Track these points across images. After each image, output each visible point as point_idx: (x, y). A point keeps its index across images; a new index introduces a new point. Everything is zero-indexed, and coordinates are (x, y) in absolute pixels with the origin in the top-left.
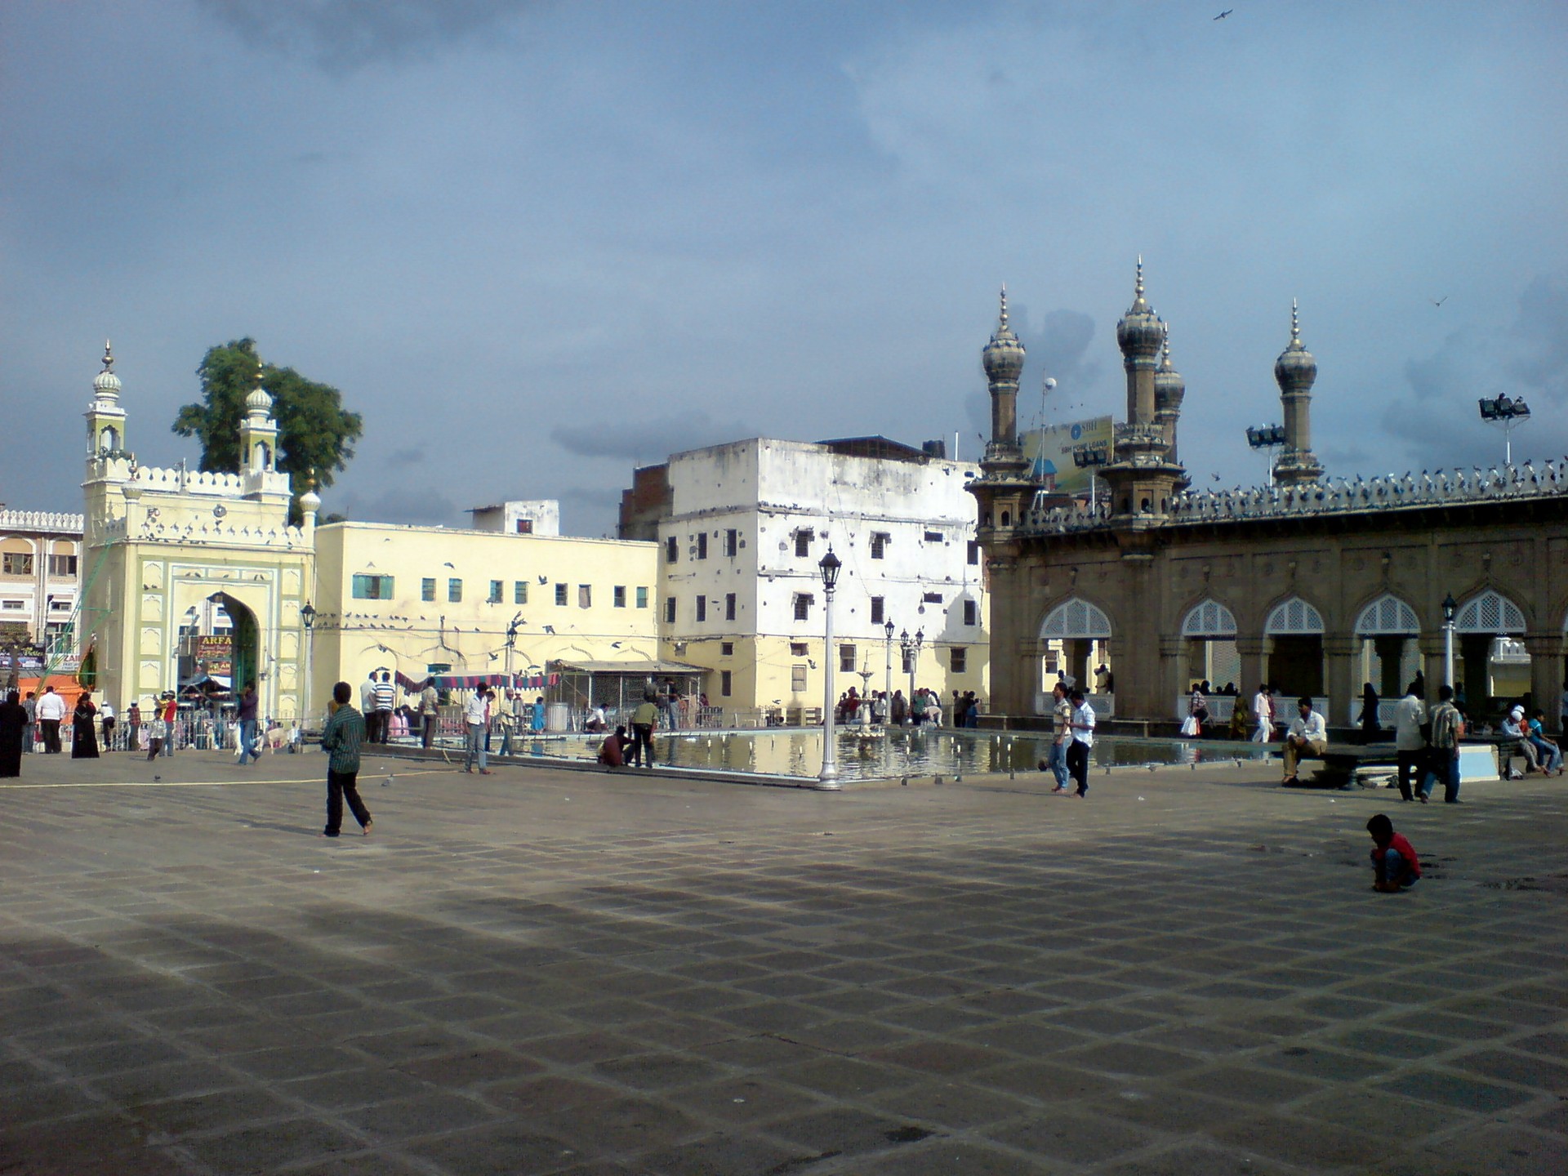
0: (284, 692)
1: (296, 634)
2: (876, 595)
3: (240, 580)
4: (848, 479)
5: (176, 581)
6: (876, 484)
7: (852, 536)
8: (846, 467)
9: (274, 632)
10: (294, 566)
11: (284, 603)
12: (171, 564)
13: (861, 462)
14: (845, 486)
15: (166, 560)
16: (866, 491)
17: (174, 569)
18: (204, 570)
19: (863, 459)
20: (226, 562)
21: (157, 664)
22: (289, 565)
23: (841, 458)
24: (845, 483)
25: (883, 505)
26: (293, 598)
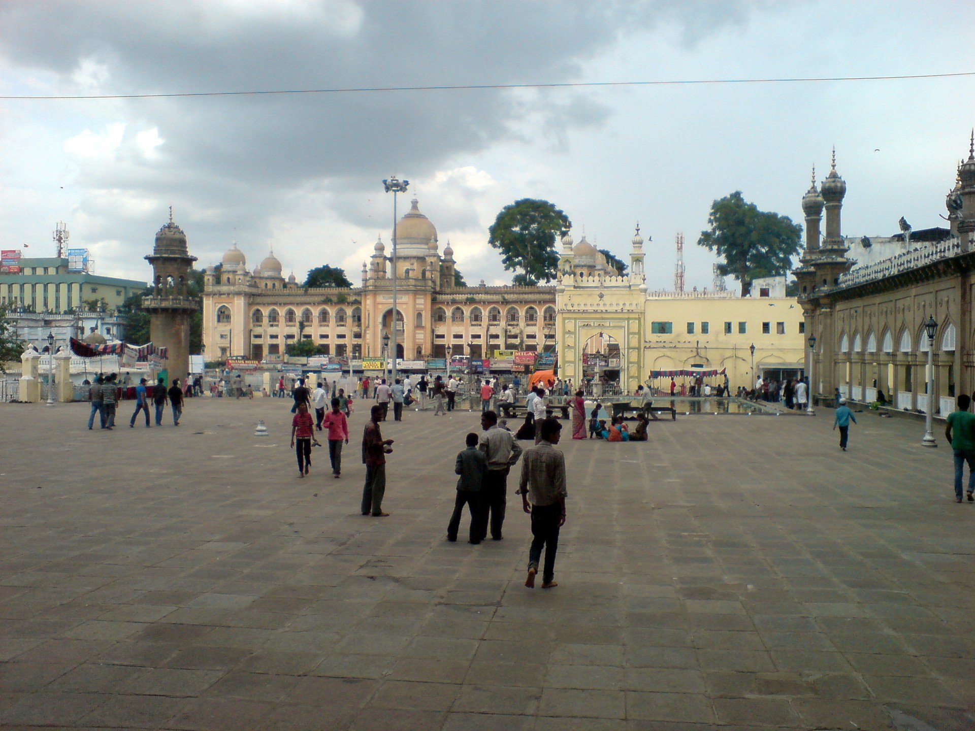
0: (632, 377)
1: (637, 350)
3: (610, 327)
5: (581, 328)
9: (626, 350)
10: (635, 319)
12: (577, 321)
15: (575, 319)
17: (579, 323)
20: (603, 319)
21: (573, 365)
22: (632, 319)
26: (635, 333)
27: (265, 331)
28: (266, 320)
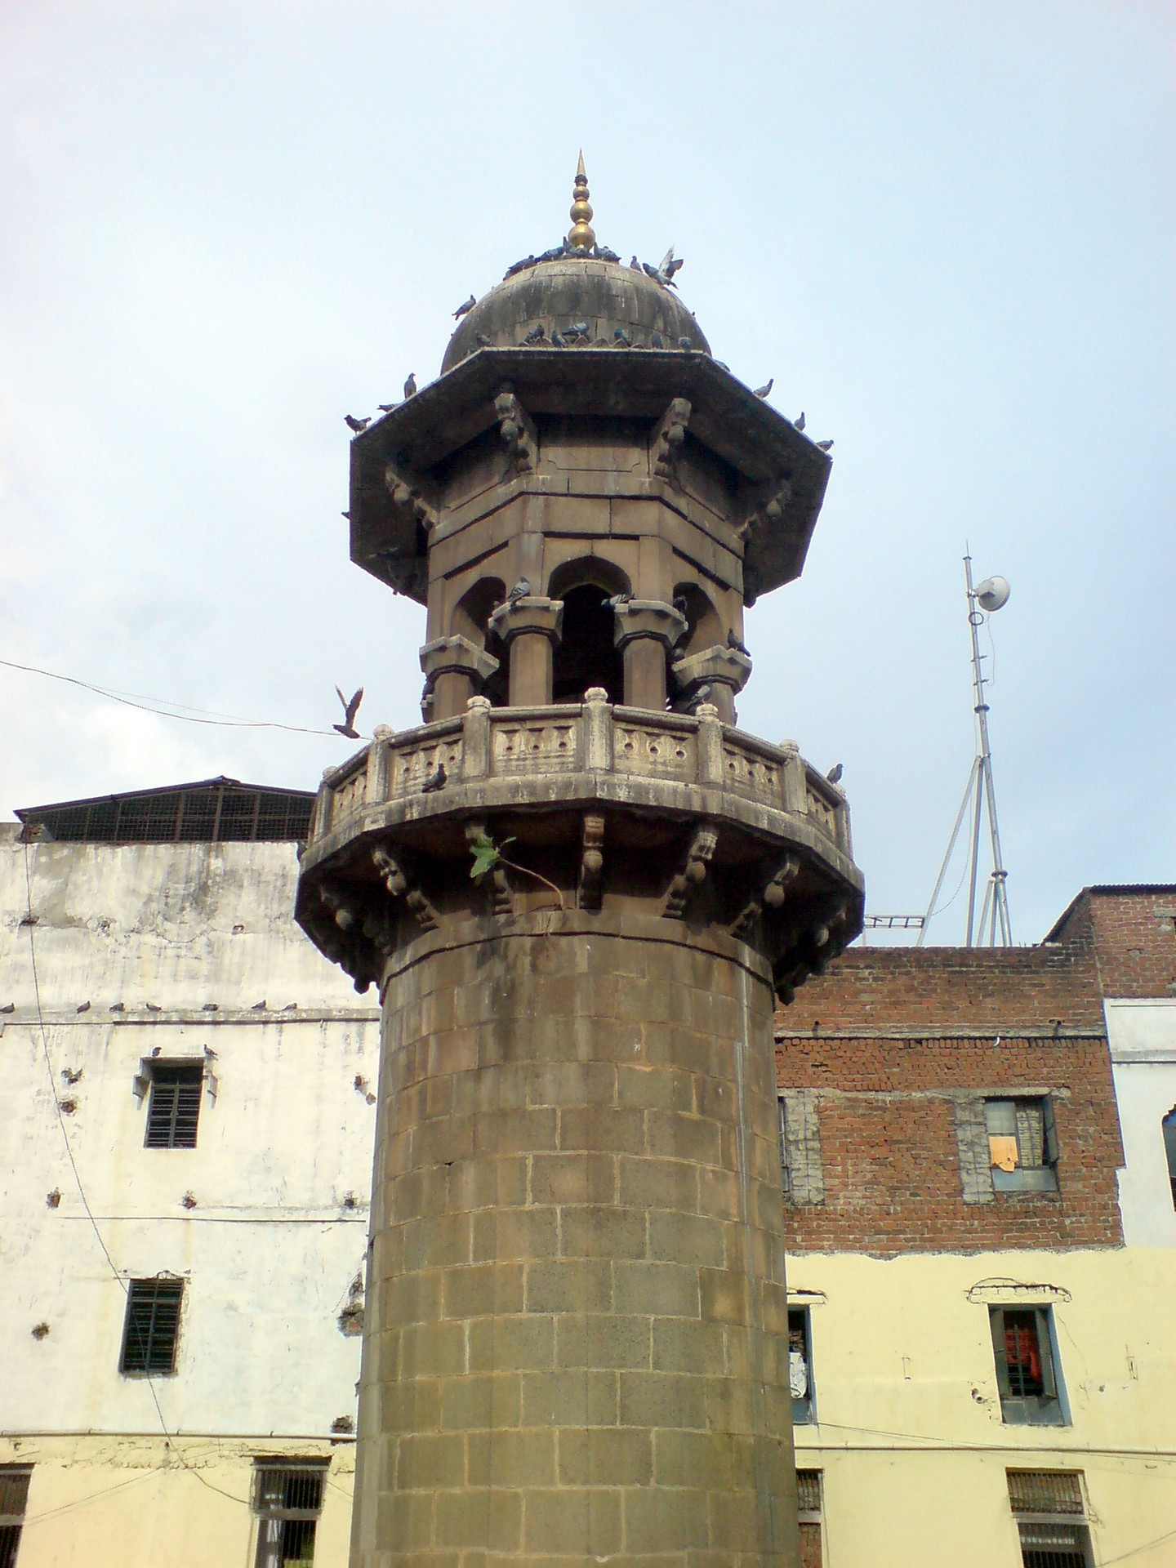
2: (147, 1272)
4: (80, 908)
6: (189, 915)
7: (73, 1079)
8: (78, 878)
13: (140, 857)
14: (70, 931)
16: (149, 939)
19: (150, 849)
23: (64, 851)
24: (69, 922)
25: (214, 976)
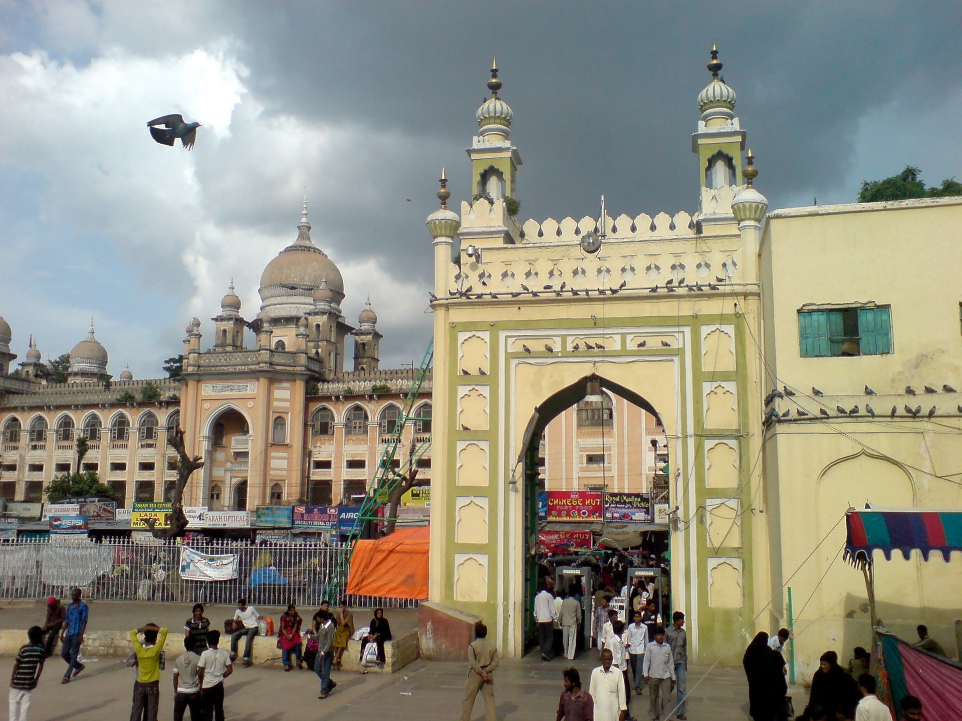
0: (717, 552)
1: (733, 443)
3: (624, 353)
5: (514, 362)
9: (691, 442)
10: (722, 319)
11: (707, 387)
12: (502, 335)
15: (494, 327)
17: (509, 343)
18: (558, 340)
20: (595, 323)
21: (484, 502)
22: (710, 319)
26: (725, 376)
27: (22, 457)
28: (25, 438)
